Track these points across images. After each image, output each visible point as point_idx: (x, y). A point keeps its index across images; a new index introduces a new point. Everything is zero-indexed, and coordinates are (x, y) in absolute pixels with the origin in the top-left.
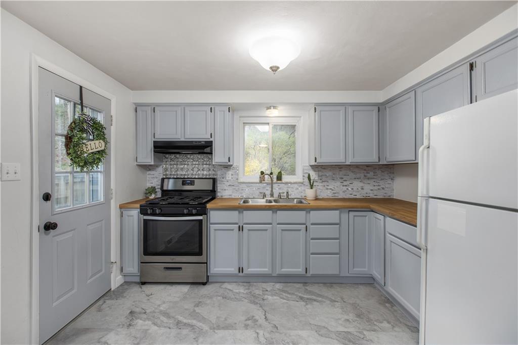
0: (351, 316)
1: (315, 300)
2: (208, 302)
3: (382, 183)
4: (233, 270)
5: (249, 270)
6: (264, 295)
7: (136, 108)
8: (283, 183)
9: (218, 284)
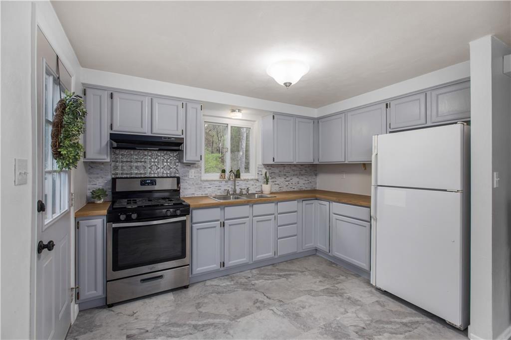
0: (321, 278)
1: (290, 275)
2: (206, 300)
3: (310, 178)
4: (215, 266)
5: (230, 262)
6: (250, 281)
7: (85, 89)
8: (242, 180)
9: (202, 283)
